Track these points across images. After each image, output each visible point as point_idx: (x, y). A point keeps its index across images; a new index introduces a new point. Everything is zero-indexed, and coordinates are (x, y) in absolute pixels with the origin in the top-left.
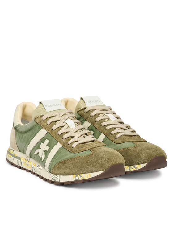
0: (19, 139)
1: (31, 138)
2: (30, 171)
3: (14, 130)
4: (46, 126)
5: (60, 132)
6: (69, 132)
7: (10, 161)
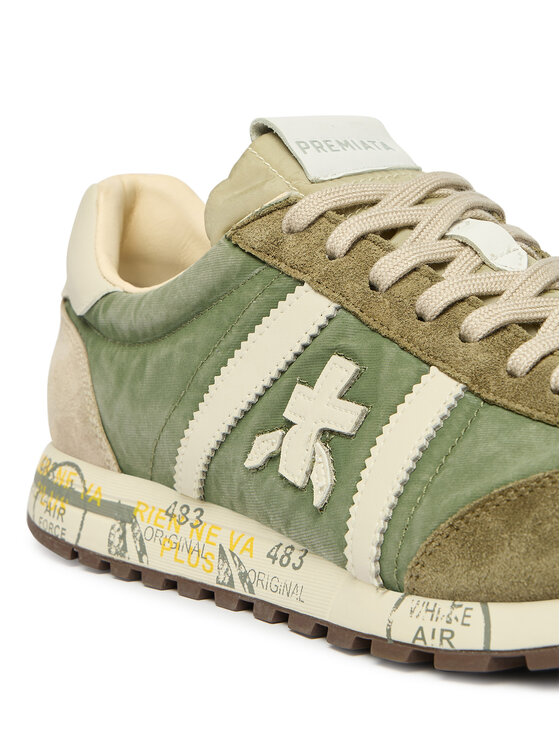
0: (120, 381)
1: (212, 360)
2: (208, 594)
3: (75, 338)
4: (322, 266)
5: (434, 299)
6: (498, 295)
7: (58, 533)
